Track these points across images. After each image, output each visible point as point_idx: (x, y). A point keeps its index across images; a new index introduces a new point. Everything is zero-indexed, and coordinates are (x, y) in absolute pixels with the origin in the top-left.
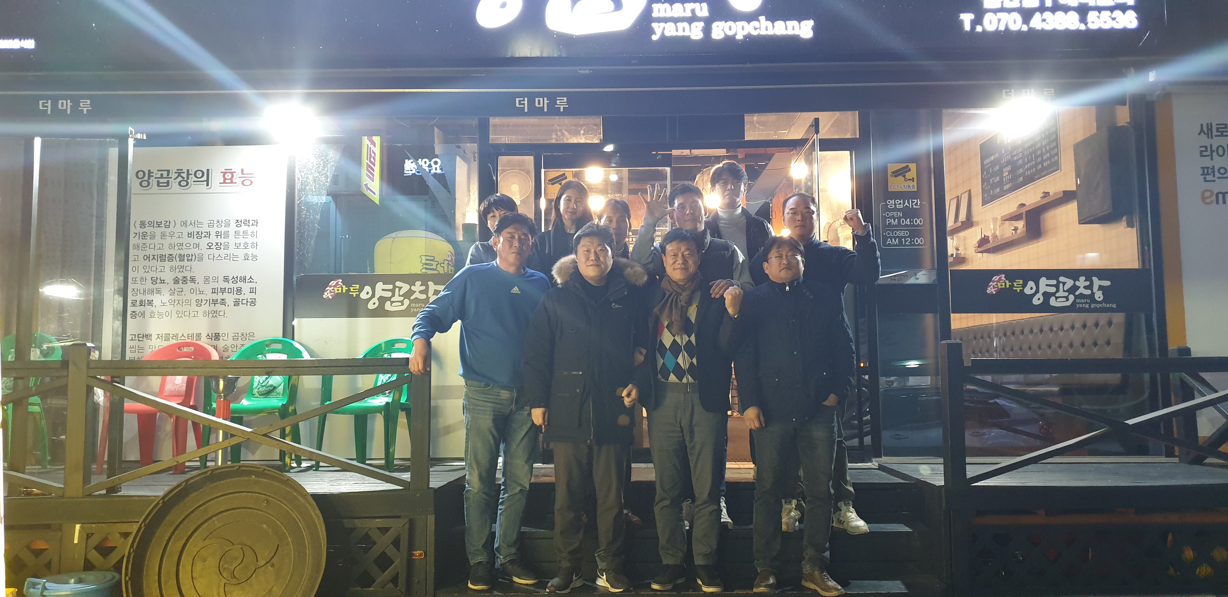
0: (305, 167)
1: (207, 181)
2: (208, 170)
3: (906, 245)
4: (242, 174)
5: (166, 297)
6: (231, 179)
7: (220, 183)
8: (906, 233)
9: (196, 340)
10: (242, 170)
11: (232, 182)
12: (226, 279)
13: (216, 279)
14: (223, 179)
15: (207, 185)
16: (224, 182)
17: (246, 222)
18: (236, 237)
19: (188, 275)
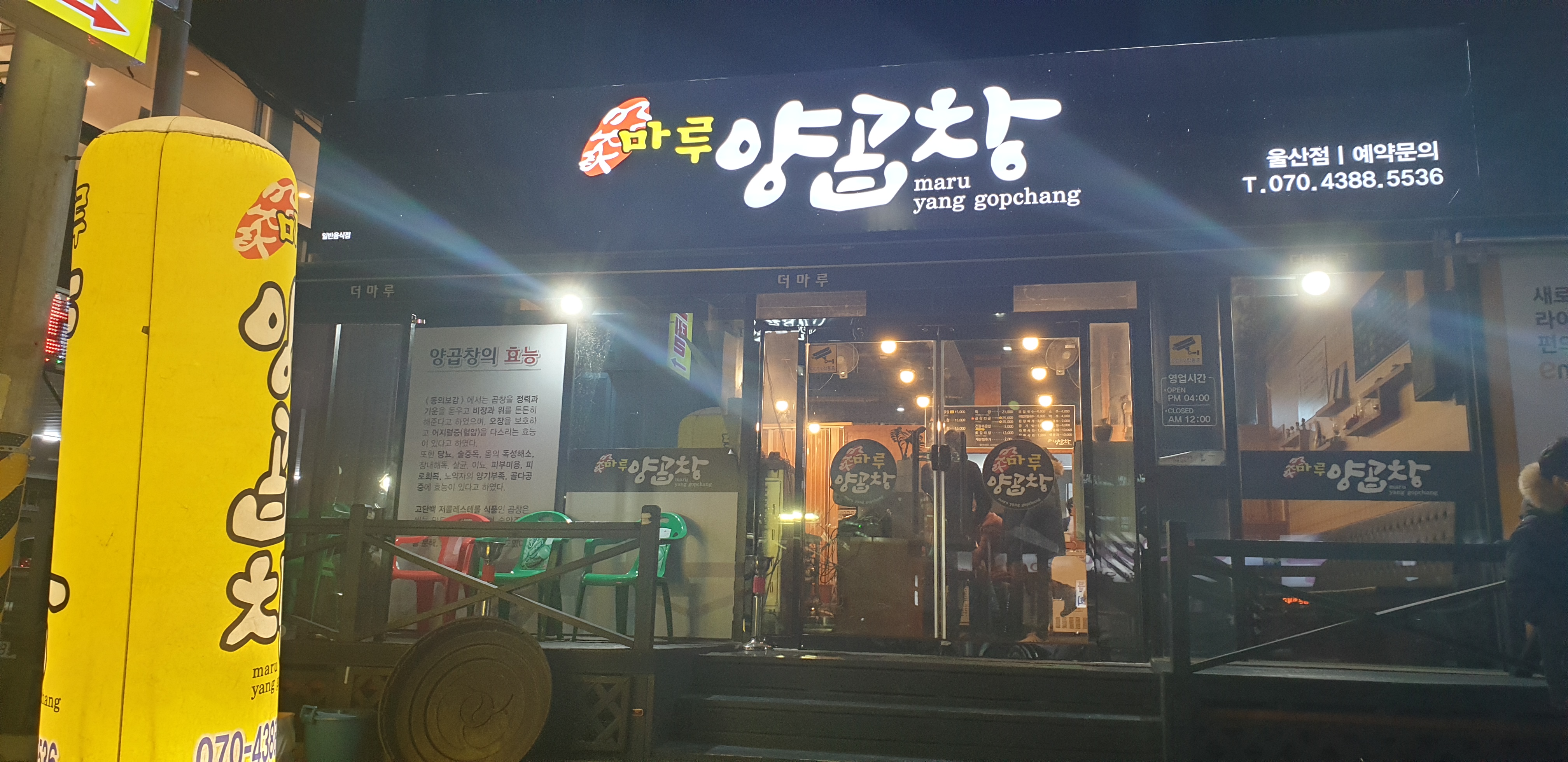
0: (583, 345)
1: (494, 359)
2: (495, 349)
3: (1190, 424)
4: (526, 352)
5: (450, 471)
6: (515, 357)
7: (505, 361)
8: (1191, 411)
9: (475, 513)
10: (526, 348)
11: (516, 360)
12: (506, 453)
13: (497, 454)
14: (508, 357)
15: (494, 363)
16: (509, 360)
17: (527, 399)
18: (517, 412)
19: (472, 449)
